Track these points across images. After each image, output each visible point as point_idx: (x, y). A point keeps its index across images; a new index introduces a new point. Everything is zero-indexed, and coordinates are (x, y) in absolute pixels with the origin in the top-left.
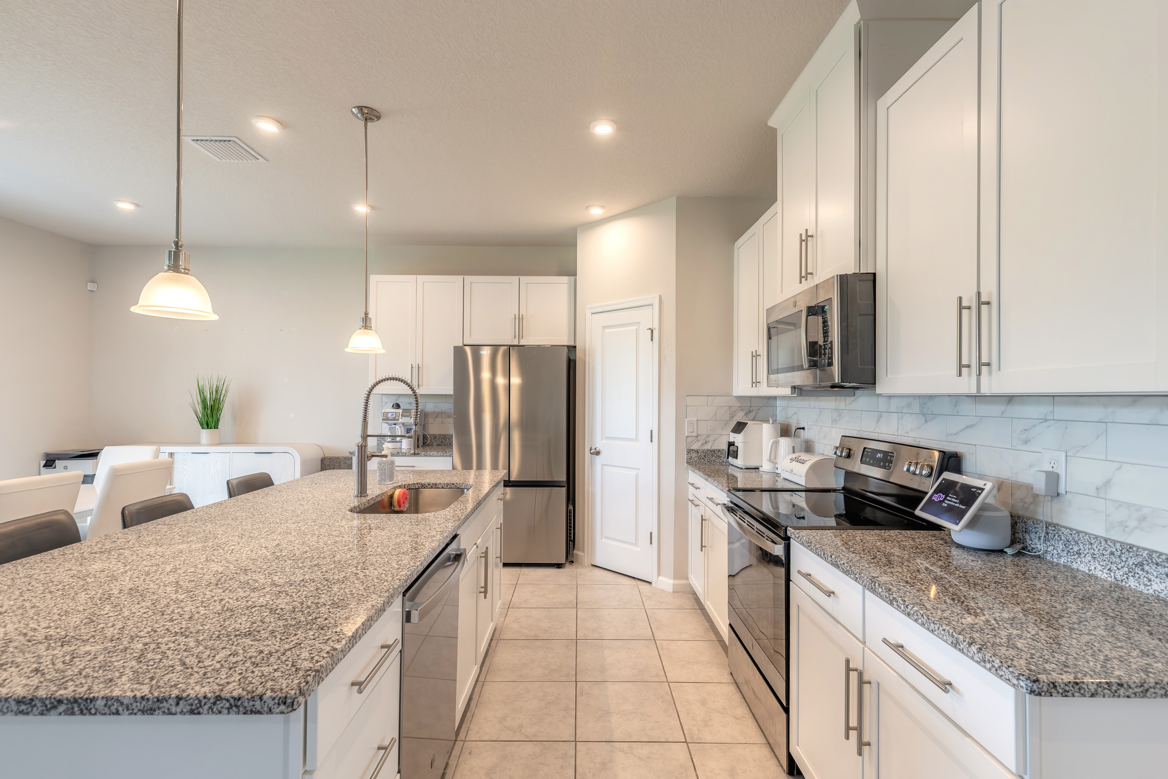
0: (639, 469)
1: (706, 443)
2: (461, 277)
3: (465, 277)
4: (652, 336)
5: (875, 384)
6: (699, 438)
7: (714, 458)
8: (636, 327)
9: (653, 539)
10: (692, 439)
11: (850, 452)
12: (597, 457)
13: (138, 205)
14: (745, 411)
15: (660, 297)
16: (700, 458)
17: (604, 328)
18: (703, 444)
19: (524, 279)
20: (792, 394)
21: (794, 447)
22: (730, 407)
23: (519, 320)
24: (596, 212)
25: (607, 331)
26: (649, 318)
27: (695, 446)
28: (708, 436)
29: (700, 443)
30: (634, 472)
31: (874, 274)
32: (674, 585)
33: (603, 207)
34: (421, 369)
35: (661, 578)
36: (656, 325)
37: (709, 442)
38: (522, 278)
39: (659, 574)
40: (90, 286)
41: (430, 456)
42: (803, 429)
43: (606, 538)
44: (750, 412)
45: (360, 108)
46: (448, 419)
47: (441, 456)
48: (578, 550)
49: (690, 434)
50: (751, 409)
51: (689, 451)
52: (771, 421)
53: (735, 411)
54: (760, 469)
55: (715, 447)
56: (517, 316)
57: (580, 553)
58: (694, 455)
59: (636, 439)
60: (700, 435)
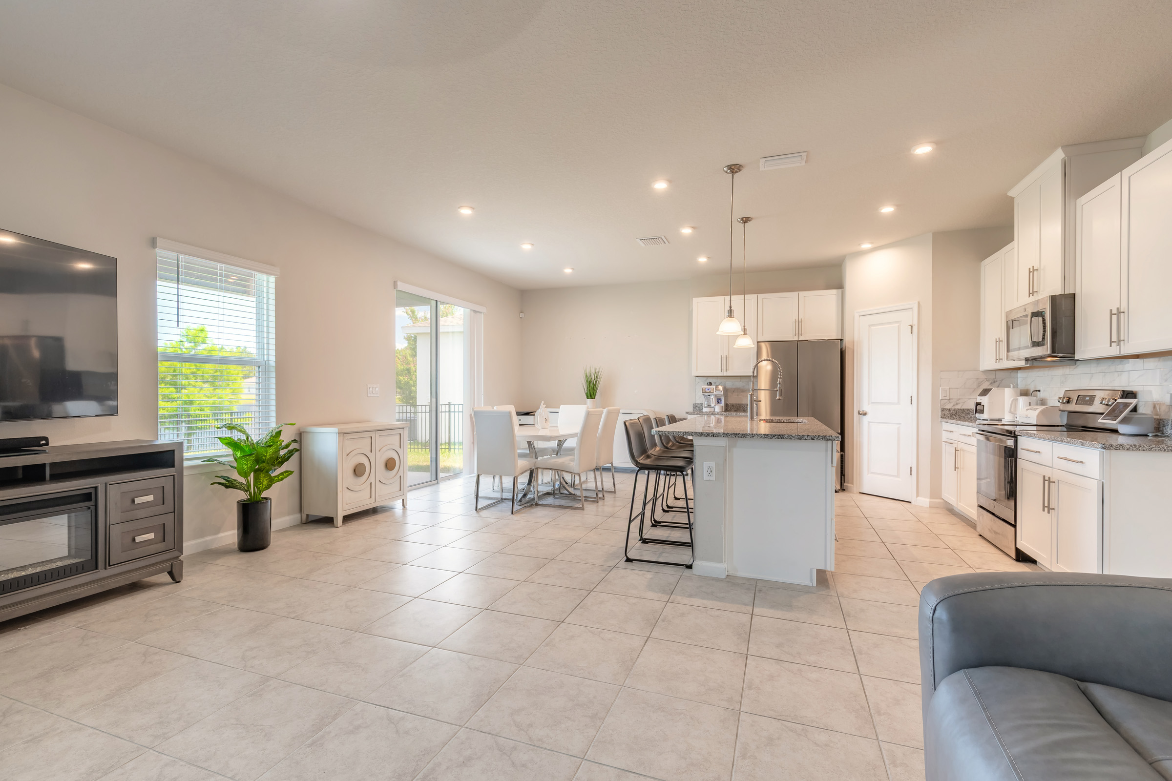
0: (900, 424)
1: (957, 404)
2: (756, 295)
3: (758, 295)
4: (912, 330)
5: (1074, 354)
6: (951, 401)
7: (963, 415)
8: (897, 325)
9: (912, 471)
10: (945, 401)
11: (1069, 400)
12: (865, 417)
14: (990, 382)
15: (919, 303)
16: (952, 415)
17: (870, 326)
18: (954, 405)
19: (802, 294)
20: (1026, 364)
21: (1030, 403)
22: (977, 379)
23: (799, 323)
24: (866, 246)
25: (872, 328)
26: (910, 317)
27: (948, 407)
28: (959, 399)
29: (952, 405)
30: (896, 426)
31: (1075, 294)
32: (930, 502)
33: (872, 243)
34: (727, 359)
35: (918, 498)
36: (915, 322)
37: (959, 403)
38: (800, 293)
39: (918, 496)
40: (522, 315)
42: (1039, 391)
43: (872, 473)
44: (994, 382)
46: (742, 393)
48: (848, 483)
49: (944, 398)
50: (996, 380)
51: (943, 410)
52: (1012, 386)
53: (982, 382)
55: (963, 408)
56: (797, 320)
57: (849, 485)
58: (947, 412)
59: (898, 403)
60: (952, 399)
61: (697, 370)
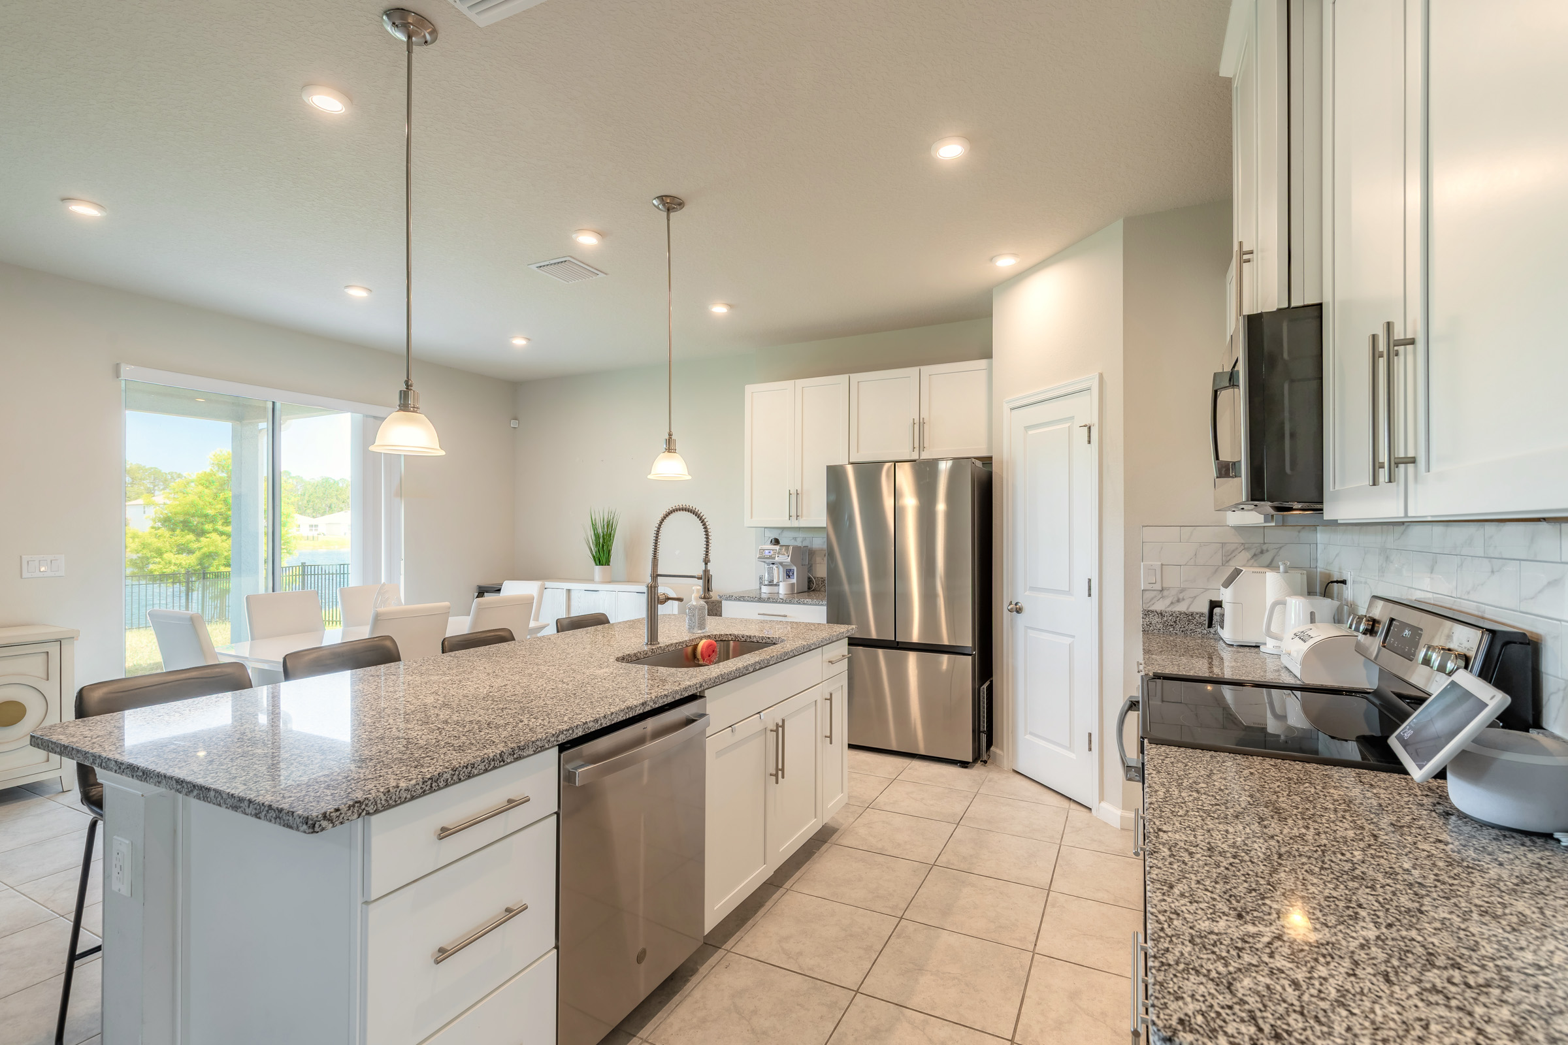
0: (1073, 637)
1: (1178, 601)
2: (846, 376)
3: (851, 375)
4: (1089, 436)
5: (1322, 503)
6: (1165, 593)
7: (1192, 627)
8: (1067, 425)
9: (1092, 743)
10: (1152, 594)
11: (1373, 626)
12: (1018, 616)
13: (529, 339)
14: (1252, 552)
15: (1101, 376)
16: (1166, 625)
17: (1027, 428)
18: (1172, 603)
19: (924, 369)
21: (1312, 614)
22: (1223, 544)
23: (920, 426)
24: (1006, 263)
25: (1030, 432)
26: (1086, 409)
27: (1159, 606)
28: (1182, 590)
29: (1168, 602)
30: (1068, 641)
31: (1320, 305)
32: (1122, 817)
33: (1015, 255)
34: (800, 496)
35: (1103, 804)
36: (1094, 420)
37: (1183, 599)
38: (923, 368)
39: (1102, 798)
40: (514, 424)
41: (804, 604)
42: (1344, 582)
43: (1031, 733)
44: (1262, 552)
45: (661, 198)
47: (816, 605)
48: (997, 747)
49: (1149, 587)
50: (1265, 547)
51: (1147, 613)
52: (1282, 568)
53: (1233, 551)
54: (1262, 648)
55: (1194, 609)
56: (917, 421)
57: (998, 751)
58: (1156, 620)
59: (1069, 593)
60: (1168, 589)
61: (751, 518)
